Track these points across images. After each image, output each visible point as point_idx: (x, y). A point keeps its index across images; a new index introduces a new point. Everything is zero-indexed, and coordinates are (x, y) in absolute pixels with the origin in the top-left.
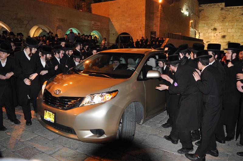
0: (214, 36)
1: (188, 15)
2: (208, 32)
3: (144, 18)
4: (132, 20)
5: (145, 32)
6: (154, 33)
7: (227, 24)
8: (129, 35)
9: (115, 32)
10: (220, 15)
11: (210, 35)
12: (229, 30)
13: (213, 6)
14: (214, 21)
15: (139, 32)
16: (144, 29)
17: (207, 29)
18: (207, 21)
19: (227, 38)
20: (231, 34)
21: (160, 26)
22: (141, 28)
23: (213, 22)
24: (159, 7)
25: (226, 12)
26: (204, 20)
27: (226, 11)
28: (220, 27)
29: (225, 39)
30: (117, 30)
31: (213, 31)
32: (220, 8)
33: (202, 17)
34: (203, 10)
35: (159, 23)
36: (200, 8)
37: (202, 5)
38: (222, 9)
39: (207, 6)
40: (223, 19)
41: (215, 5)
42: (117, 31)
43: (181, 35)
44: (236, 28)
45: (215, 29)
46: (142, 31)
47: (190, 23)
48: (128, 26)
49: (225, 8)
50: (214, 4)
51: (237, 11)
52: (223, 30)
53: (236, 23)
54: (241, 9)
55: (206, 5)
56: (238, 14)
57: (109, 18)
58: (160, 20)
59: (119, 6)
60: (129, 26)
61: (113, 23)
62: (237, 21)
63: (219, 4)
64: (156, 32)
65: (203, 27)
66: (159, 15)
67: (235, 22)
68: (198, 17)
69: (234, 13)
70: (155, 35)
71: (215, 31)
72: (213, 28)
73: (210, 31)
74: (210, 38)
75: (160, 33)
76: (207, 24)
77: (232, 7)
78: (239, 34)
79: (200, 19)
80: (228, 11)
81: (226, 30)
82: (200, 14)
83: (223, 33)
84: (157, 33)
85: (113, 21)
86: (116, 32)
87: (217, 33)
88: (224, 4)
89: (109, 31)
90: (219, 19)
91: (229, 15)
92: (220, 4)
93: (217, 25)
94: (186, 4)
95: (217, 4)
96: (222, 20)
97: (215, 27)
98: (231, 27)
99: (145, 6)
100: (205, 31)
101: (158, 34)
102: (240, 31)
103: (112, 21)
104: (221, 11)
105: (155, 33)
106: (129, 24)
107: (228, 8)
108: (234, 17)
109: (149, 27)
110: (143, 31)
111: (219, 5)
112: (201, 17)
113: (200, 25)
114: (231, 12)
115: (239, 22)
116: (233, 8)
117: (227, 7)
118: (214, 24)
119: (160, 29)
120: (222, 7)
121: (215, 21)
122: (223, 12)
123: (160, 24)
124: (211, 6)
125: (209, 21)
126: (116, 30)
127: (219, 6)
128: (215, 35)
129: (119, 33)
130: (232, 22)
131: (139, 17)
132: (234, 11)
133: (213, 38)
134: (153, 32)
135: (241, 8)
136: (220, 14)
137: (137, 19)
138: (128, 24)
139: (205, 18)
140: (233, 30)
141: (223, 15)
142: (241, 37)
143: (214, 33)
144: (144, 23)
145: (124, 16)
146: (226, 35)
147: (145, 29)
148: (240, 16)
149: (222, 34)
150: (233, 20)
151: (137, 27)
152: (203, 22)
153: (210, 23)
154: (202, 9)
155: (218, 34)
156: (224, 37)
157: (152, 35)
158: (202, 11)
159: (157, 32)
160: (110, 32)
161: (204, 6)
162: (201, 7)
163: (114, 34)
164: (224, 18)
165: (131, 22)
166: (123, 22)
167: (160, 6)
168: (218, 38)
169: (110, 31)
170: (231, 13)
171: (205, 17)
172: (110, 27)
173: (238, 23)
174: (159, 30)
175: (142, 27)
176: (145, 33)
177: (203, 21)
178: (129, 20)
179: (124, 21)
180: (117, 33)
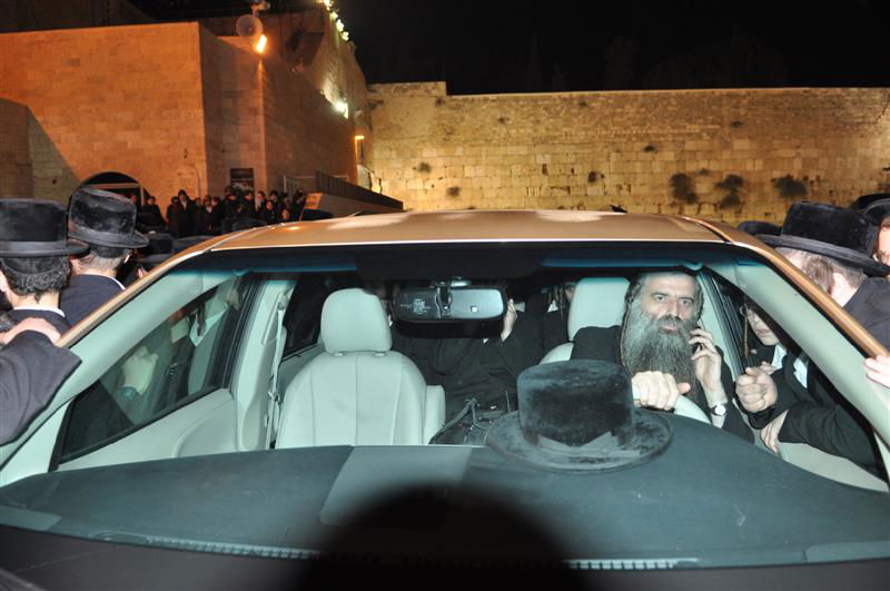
0: (426, 191)
1: (346, 116)
2: (405, 176)
3: (200, 113)
4: (143, 119)
5: (209, 171)
6: (245, 176)
7: (459, 151)
8: (134, 181)
9: (60, 173)
10: (435, 122)
11: (411, 185)
12: (469, 171)
13: (410, 92)
14: (417, 140)
15: (178, 171)
16: (204, 157)
17: (400, 166)
18: (398, 140)
19: (463, 194)
20: (476, 185)
21: (269, 148)
22: (186, 151)
23: (417, 144)
24: (256, 69)
25: (452, 112)
26: (389, 138)
27: (452, 108)
28: (441, 162)
29: (461, 200)
30: (72, 164)
31: (419, 174)
32: (434, 100)
33: (382, 127)
34: (381, 102)
35: (263, 135)
36: (371, 96)
37: (376, 86)
38: (439, 102)
39: (392, 91)
40: (447, 135)
41: (416, 88)
42: (69, 168)
43: (348, 180)
44: (487, 165)
45: (425, 168)
46: (192, 165)
47: (356, 143)
48: (126, 144)
49: (447, 98)
50: (415, 84)
51: (483, 110)
52: (451, 172)
53: (484, 149)
54: (494, 104)
55: (388, 85)
56: (488, 120)
57: (27, 108)
58: (266, 125)
59: (75, 56)
60: (129, 145)
61: (49, 131)
62: (486, 140)
63: (430, 85)
64: (251, 170)
65: (387, 159)
66: (261, 102)
67: (481, 145)
68: (368, 128)
69: (476, 117)
70: (251, 183)
71: (425, 175)
72: (417, 162)
73: (409, 173)
74: (413, 197)
75: (268, 174)
76: (400, 152)
77: (470, 97)
78: (497, 183)
79: (375, 133)
80: (458, 108)
81: (459, 170)
82: (373, 117)
83: (449, 180)
84: (256, 176)
85: (47, 123)
86: (67, 170)
87: (432, 182)
88: (442, 85)
89: (30, 165)
90: (433, 135)
91: (463, 124)
92: (432, 84)
93: (429, 154)
94: (330, 75)
95: (424, 85)
96: (444, 139)
97: (426, 162)
98: (471, 160)
99: (198, 61)
100: (394, 174)
101: (264, 178)
102: (498, 172)
103: (40, 119)
104: (436, 110)
105: (252, 176)
106: (131, 138)
107: (456, 100)
108: (477, 130)
109: (223, 151)
110: (197, 166)
111: (430, 88)
112: (376, 128)
113: (376, 154)
114: (467, 111)
115: (495, 145)
116: (473, 100)
117: (454, 97)
118: (421, 150)
119: (267, 159)
120: (439, 95)
121: (424, 142)
122: (443, 112)
123: (266, 138)
124: (405, 91)
125: (405, 142)
126: (64, 161)
127: (428, 91)
128: (428, 187)
129: (83, 178)
130: (473, 146)
131: (176, 106)
132: (476, 108)
133: (421, 196)
134: (241, 173)
135: (493, 101)
136: (435, 119)
137: (165, 113)
138: (122, 136)
139: (391, 131)
140: (480, 171)
141: (445, 122)
142: (504, 191)
143: (424, 182)
144: (201, 133)
145: (102, 100)
146: (460, 186)
147: (208, 156)
148: (495, 125)
149: (447, 184)
150: (475, 140)
151: (167, 148)
152: (387, 143)
153: (407, 147)
154: (379, 99)
155: (436, 182)
156: (454, 192)
157: (237, 184)
158: (379, 107)
159: (255, 171)
160: (36, 173)
161: (383, 91)
162: (375, 92)
163: (54, 182)
164: (449, 131)
165: (137, 127)
166: (101, 127)
167: (260, 67)
168: (436, 196)
169: (34, 165)
170: (467, 117)
171: (389, 128)
172: (32, 149)
173: (492, 148)
174: (264, 163)
175: (192, 151)
176: (208, 177)
177: (384, 139)
178: (127, 117)
179: (103, 121)
180: (71, 173)
